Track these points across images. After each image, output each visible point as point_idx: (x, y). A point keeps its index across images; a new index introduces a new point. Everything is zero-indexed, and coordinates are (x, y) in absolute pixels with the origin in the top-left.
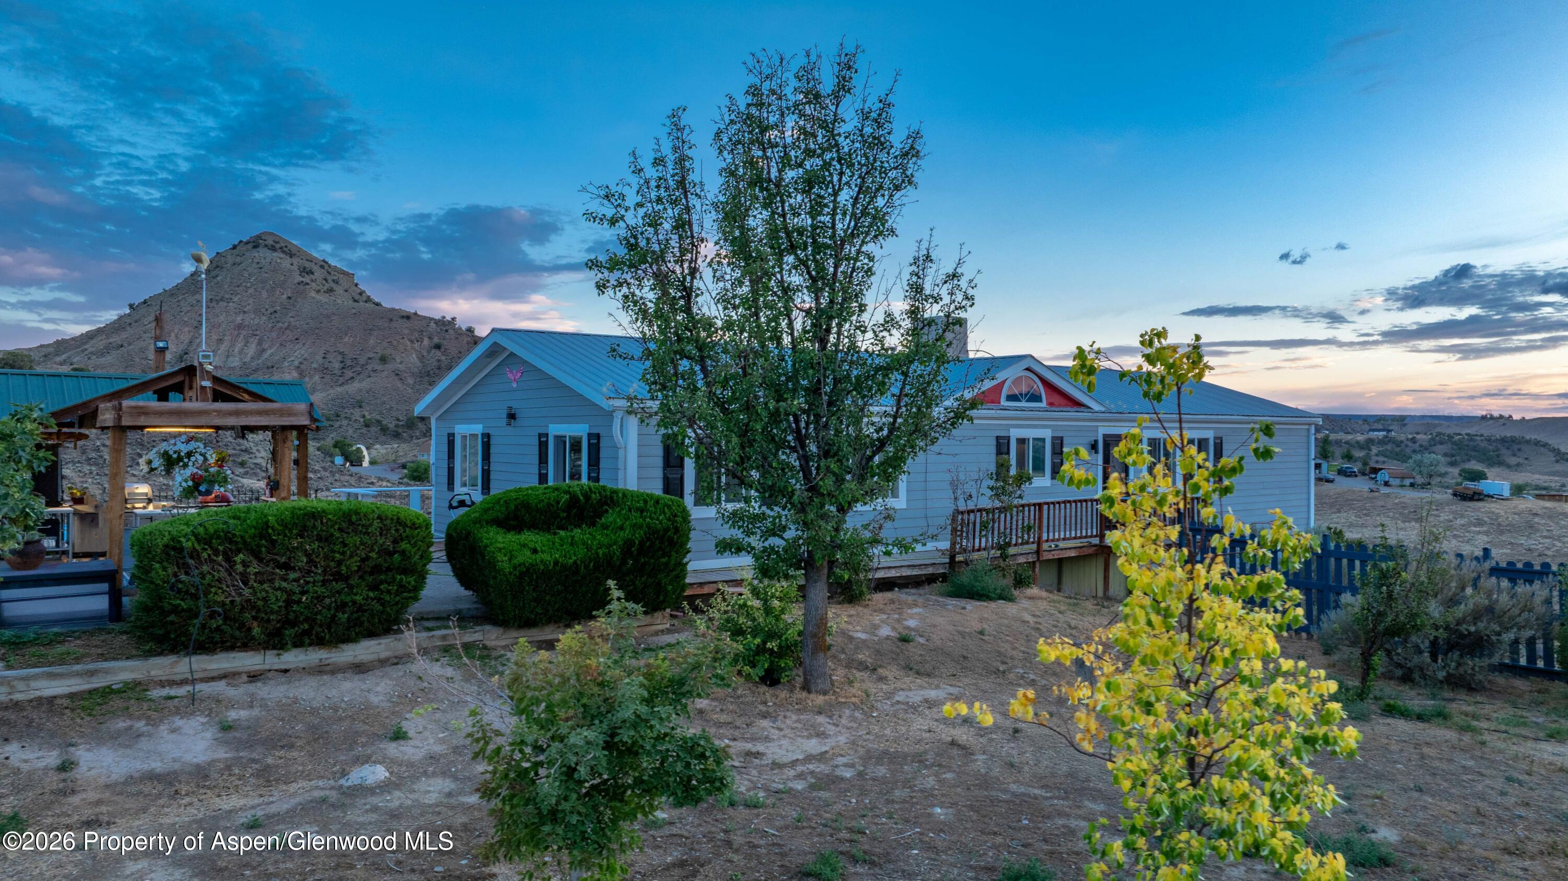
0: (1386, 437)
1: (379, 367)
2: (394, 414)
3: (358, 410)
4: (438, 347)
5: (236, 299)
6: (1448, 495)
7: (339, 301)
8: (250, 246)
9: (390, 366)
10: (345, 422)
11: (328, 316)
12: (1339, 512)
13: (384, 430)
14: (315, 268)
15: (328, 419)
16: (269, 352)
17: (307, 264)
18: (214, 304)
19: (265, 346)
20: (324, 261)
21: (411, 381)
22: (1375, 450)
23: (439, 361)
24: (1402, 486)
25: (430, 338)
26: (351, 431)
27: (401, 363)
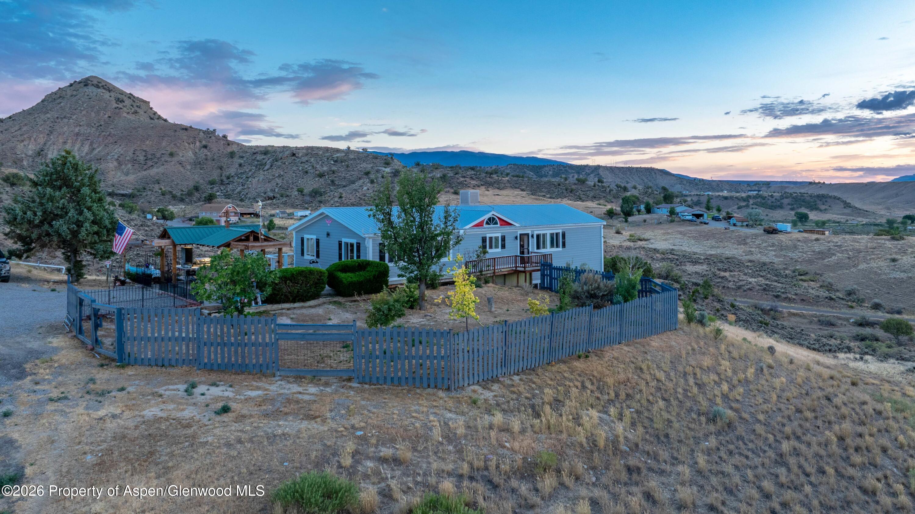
0: (757, 194)
1: (169, 159)
2: (180, 187)
3: (157, 185)
4: (205, 147)
5: (74, 117)
6: (762, 231)
7: (142, 119)
8: (82, 85)
9: (175, 159)
10: (149, 193)
11: (135, 128)
12: (708, 240)
13: (174, 197)
14: (125, 99)
15: (139, 191)
16: (98, 150)
17: (120, 96)
18: (59, 120)
19: (95, 146)
20: (130, 94)
21: (189, 167)
22: (751, 202)
23: (206, 155)
24: (742, 226)
25: (200, 141)
26: (153, 198)
27: (183, 156)
